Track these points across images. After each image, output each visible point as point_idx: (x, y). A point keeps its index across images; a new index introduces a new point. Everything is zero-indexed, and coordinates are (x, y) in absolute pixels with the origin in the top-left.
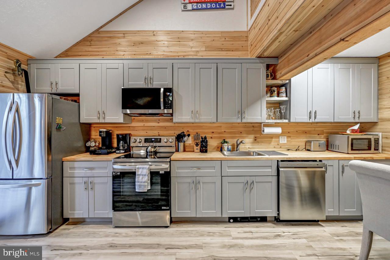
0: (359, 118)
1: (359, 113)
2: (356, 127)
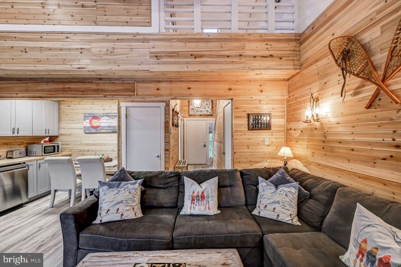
0: (48, 133)
1: (48, 130)
2: (47, 139)
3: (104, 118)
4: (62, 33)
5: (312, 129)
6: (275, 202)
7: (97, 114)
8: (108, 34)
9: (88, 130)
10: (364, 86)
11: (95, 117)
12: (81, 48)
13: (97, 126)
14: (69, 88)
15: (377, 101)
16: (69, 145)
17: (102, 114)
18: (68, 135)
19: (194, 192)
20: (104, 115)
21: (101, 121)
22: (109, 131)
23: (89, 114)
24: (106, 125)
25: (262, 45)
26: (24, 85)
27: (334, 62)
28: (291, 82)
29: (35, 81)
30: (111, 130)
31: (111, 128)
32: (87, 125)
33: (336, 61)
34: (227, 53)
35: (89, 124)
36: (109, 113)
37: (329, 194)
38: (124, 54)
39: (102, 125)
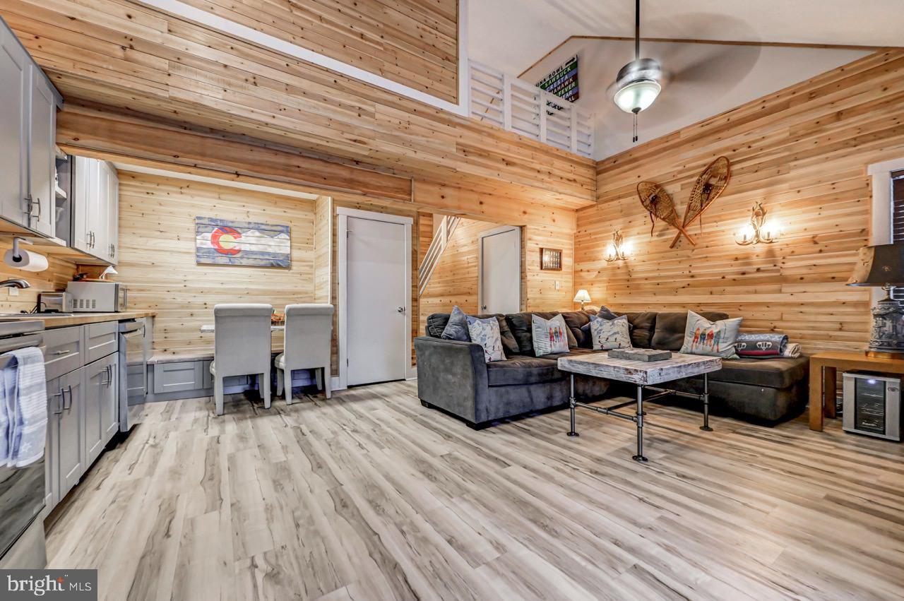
3: (249, 233)
4: (327, 71)
5: (613, 269)
6: (615, 333)
7: (232, 222)
8: (402, 97)
9: (208, 257)
10: (668, 229)
11: (227, 229)
12: (360, 108)
13: (231, 249)
14: (299, 167)
15: (678, 243)
16: (149, 290)
17: (246, 222)
18: (146, 266)
19: (551, 329)
20: (251, 226)
21: (243, 239)
22: (262, 263)
23: (211, 220)
24: (254, 248)
25: (567, 166)
26: (197, 140)
27: (640, 203)
28: (581, 214)
29: (224, 136)
30: (268, 261)
31: (267, 257)
32: (205, 244)
33: (642, 202)
34: (538, 167)
35: (212, 243)
36: (262, 224)
37: (650, 321)
38: (423, 136)
39: (244, 247)
